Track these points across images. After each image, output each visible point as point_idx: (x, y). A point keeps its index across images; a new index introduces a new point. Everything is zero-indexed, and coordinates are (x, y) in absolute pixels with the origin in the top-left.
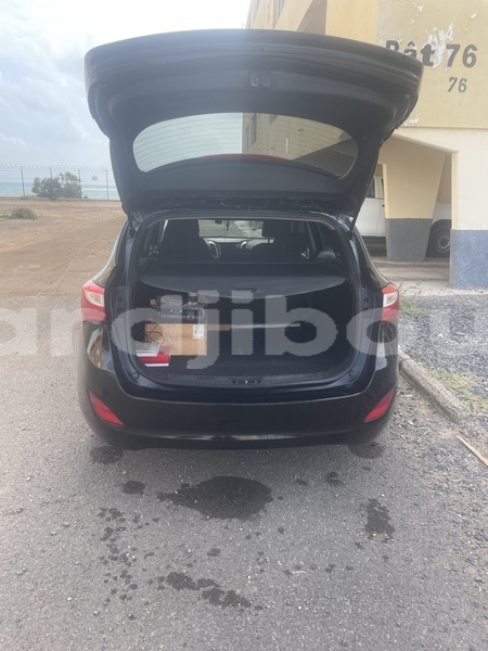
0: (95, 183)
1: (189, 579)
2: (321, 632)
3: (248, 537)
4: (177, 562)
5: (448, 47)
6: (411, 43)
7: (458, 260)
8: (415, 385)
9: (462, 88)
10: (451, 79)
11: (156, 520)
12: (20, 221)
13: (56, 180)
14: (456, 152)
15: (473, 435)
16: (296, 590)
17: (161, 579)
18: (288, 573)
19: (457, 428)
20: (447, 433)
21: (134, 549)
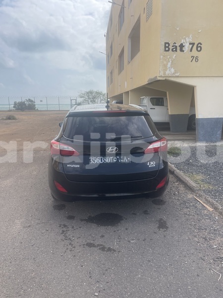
0: (41, 103)
1: (94, 244)
2: (141, 258)
3: (115, 231)
4: (89, 240)
5: (190, 44)
6: (175, 43)
7: (200, 131)
8: (179, 179)
9: (197, 60)
10: (192, 57)
11: (80, 227)
12: (10, 121)
13: (24, 102)
14: (195, 86)
15: (200, 196)
16: (132, 246)
17: (84, 245)
18: (129, 241)
19: (194, 194)
20: (190, 196)
21: (73, 236)
